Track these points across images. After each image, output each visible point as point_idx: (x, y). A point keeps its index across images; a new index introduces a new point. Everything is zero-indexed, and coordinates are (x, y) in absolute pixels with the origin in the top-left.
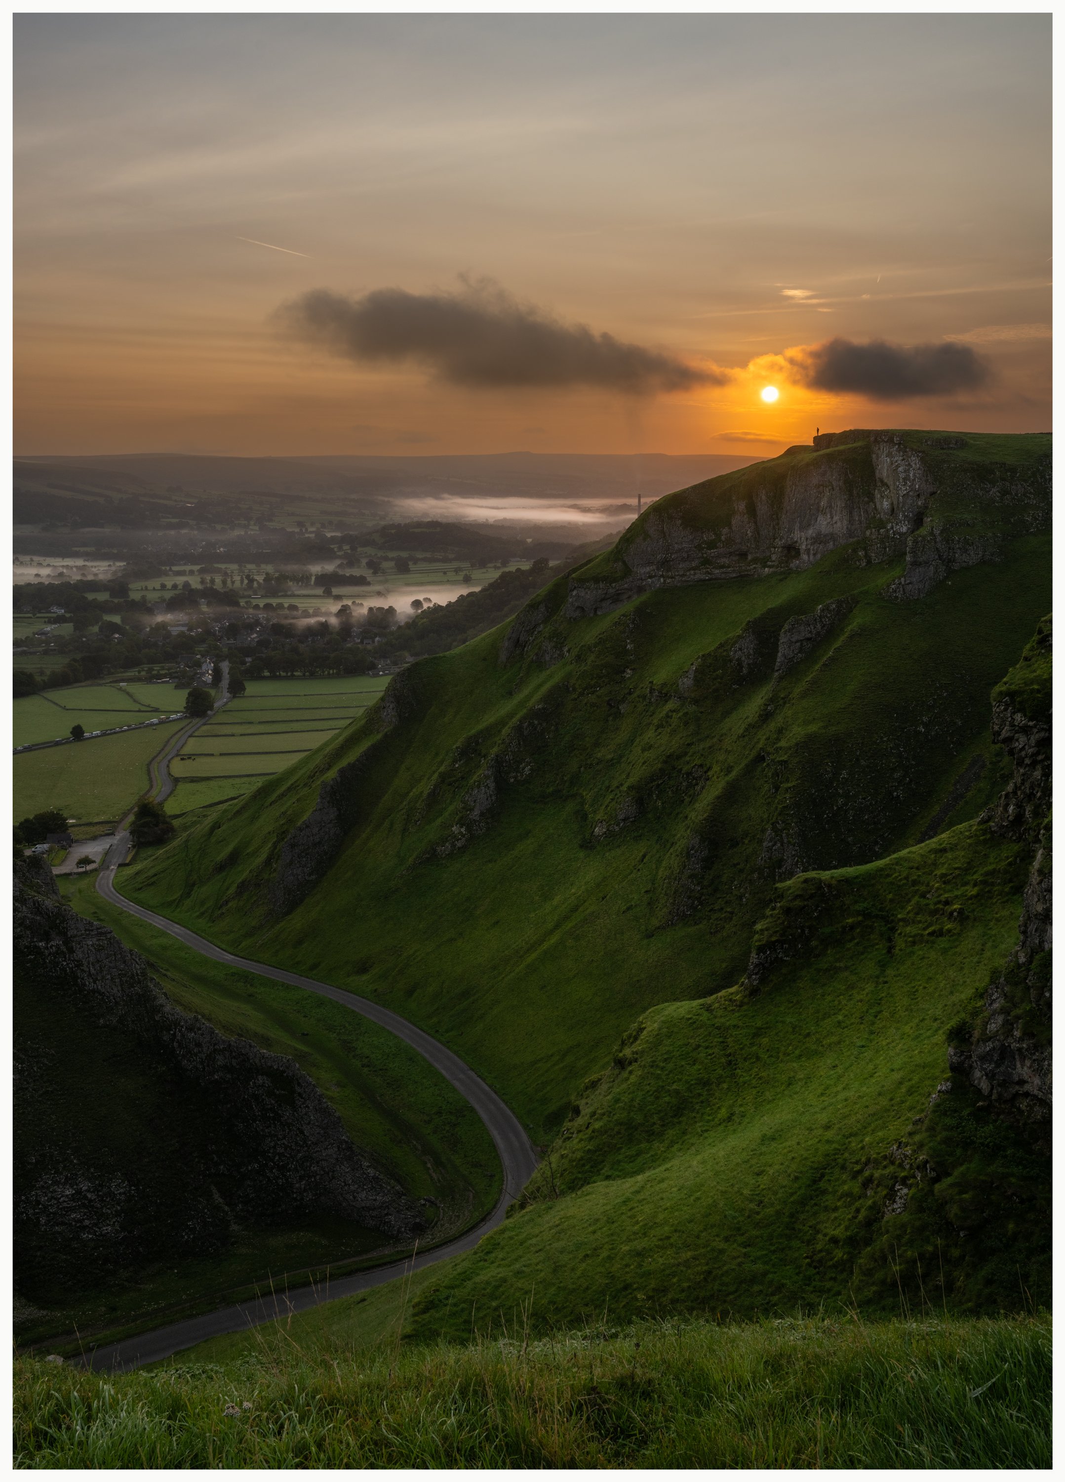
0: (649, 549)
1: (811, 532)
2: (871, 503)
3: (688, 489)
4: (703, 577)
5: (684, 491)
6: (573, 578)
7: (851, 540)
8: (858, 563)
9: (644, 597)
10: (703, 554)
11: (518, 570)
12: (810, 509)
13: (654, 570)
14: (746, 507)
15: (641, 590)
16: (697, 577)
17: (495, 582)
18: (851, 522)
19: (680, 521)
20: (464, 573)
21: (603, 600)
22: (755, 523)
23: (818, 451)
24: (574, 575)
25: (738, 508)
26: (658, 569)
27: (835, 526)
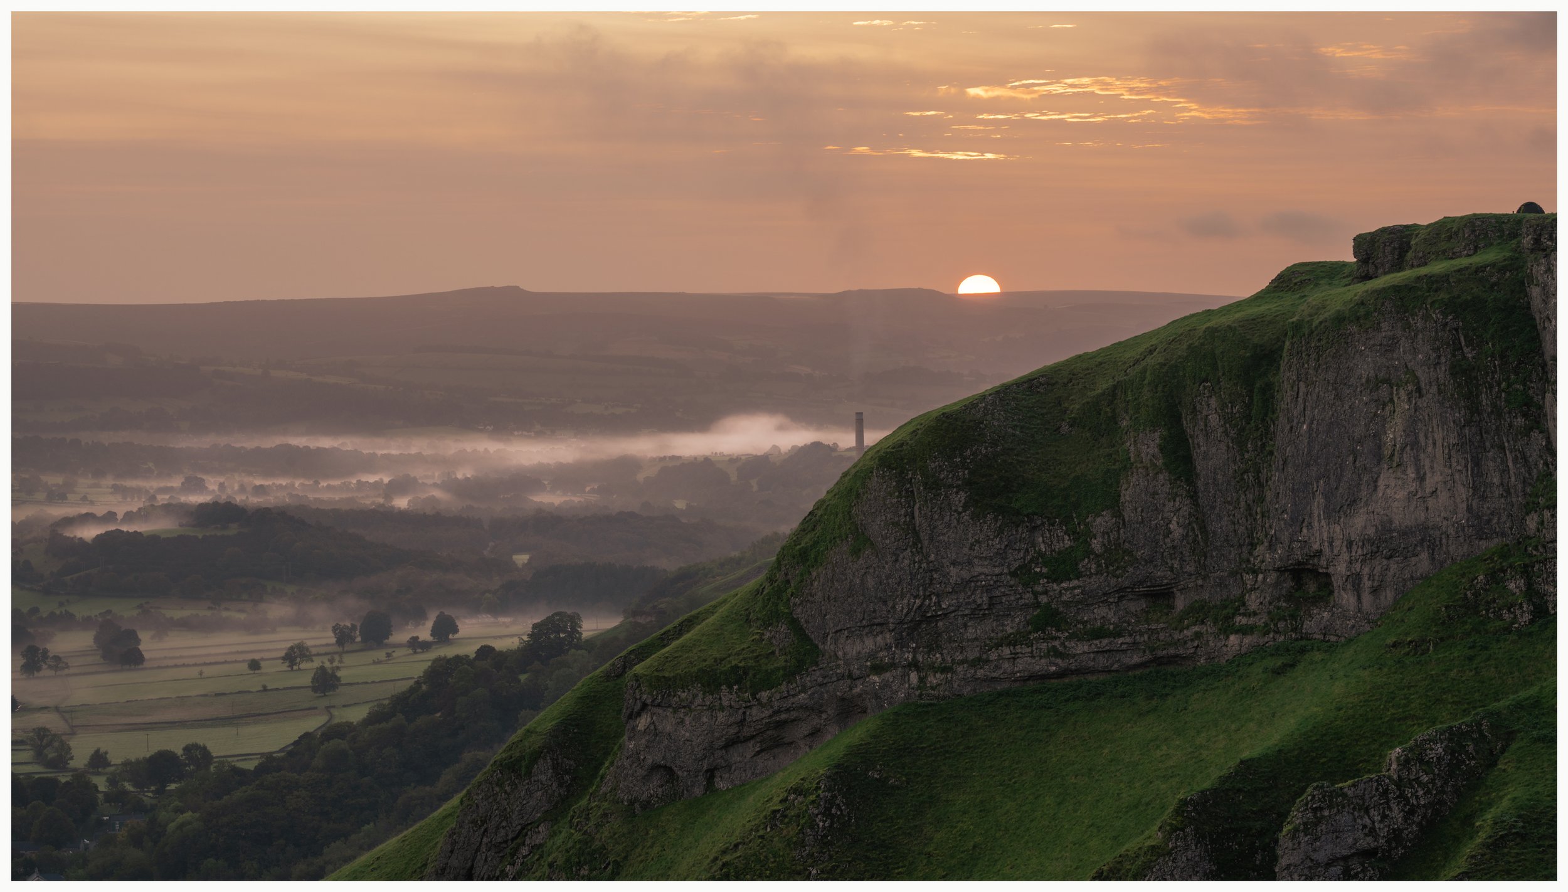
0: (871, 582)
1: (1360, 523)
2: (1535, 434)
3: (983, 397)
4: (1041, 665)
5: (972, 405)
6: (637, 678)
7: (1483, 544)
8: (1507, 616)
9: (858, 733)
10: (1036, 594)
11: (486, 652)
12: (1354, 452)
13: (888, 647)
14: (1162, 449)
15: (848, 710)
16: (1020, 665)
17: (412, 690)
18: (1479, 489)
19: (962, 496)
20: (316, 663)
21: (731, 743)
22: (1193, 496)
23: (1367, 277)
24: (639, 669)
25: (1138, 455)
26: (901, 644)
27: (1431, 502)
